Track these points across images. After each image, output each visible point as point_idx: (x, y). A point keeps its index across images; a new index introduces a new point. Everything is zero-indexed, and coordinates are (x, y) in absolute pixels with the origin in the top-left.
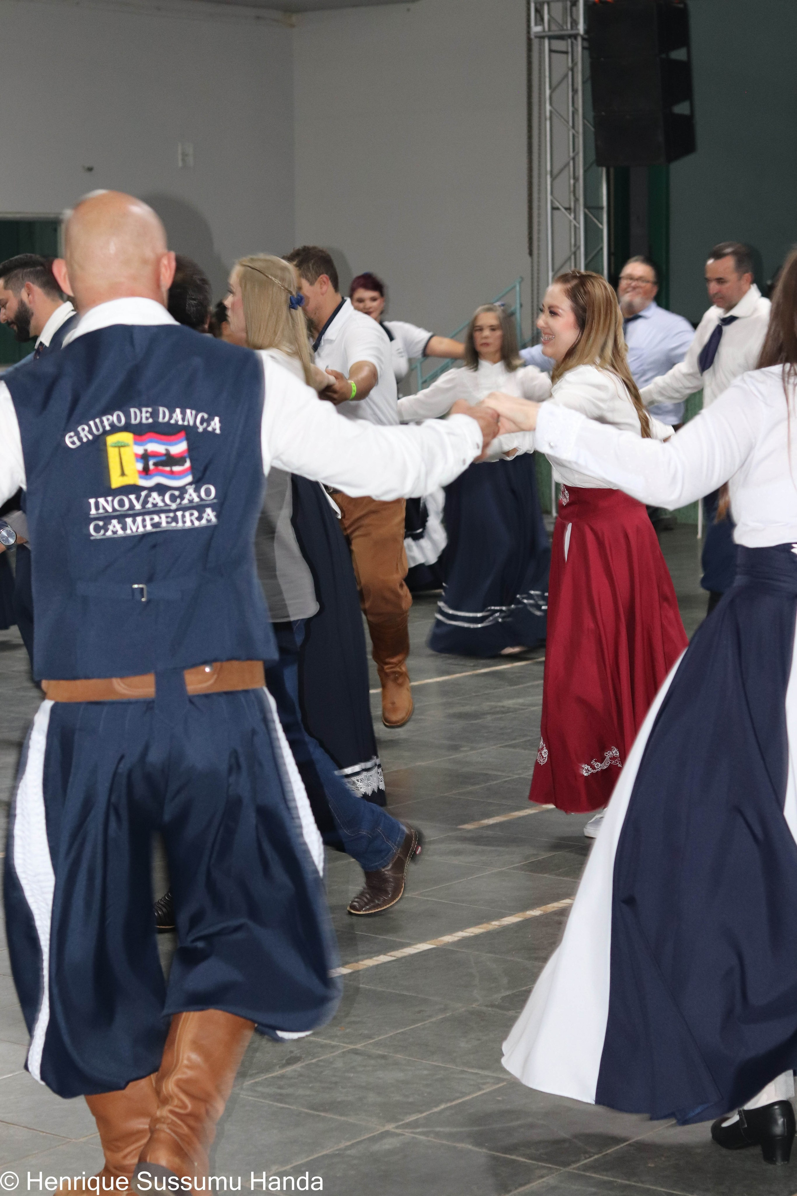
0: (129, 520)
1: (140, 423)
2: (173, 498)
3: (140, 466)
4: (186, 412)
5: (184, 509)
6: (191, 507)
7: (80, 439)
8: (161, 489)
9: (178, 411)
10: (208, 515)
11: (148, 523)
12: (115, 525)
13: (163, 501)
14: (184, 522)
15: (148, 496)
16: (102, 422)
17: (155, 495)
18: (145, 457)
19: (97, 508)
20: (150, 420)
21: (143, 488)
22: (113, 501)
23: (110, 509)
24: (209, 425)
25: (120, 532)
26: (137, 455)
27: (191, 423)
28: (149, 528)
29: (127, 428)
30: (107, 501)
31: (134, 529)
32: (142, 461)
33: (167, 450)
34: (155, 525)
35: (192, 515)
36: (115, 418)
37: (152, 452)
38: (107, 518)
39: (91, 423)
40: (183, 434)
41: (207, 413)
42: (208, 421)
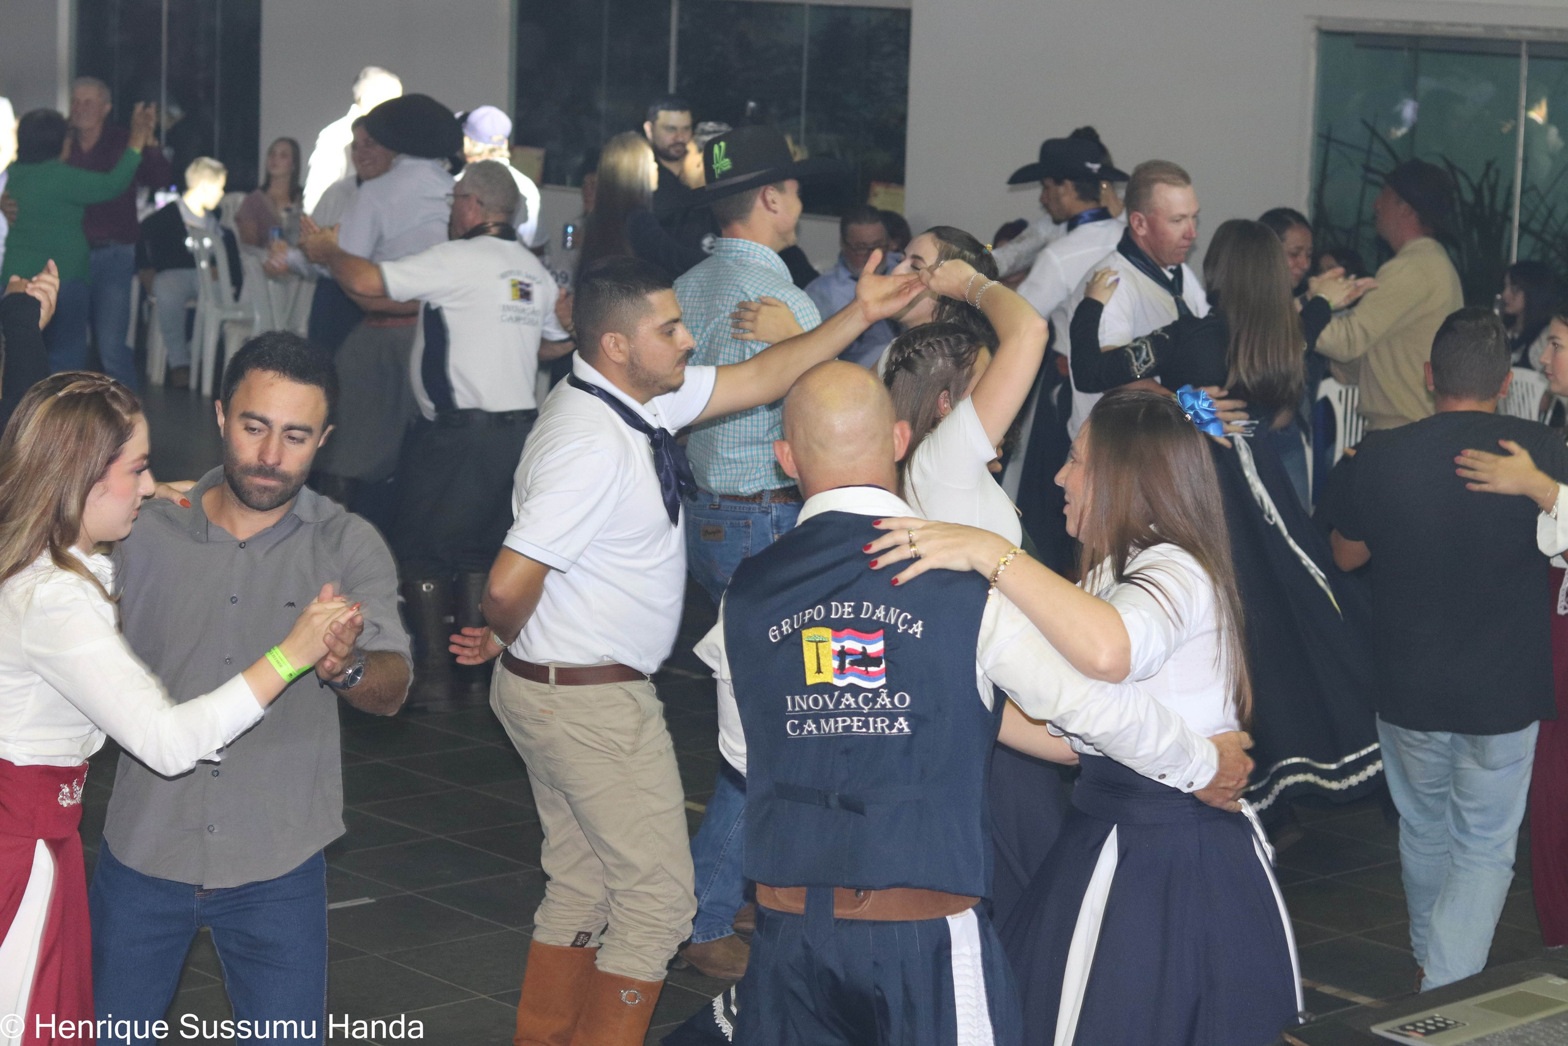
0: (823, 721)
1: (841, 617)
2: (866, 701)
3: (836, 664)
4: (890, 610)
5: (876, 715)
6: (883, 713)
7: (781, 633)
8: (855, 690)
9: (882, 607)
10: (901, 724)
11: (840, 725)
12: (810, 726)
13: (856, 702)
14: (875, 728)
15: (841, 696)
16: (804, 615)
17: (848, 695)
18: (842, 654)
19: (794, 706)
20: (852, 616)
21: (836, 688)
22: (808, 698)
23: (805, 707)
24: (911, 627)
25: (815, 732)
26: (834, 651)
27: (893, 622)
28: (840, 730)
29: (826, 623)
30: (802, 699)
31: (827, 730)
32: (838, 658)
33: (864, 648)
34: (848, 728)
35: (883, 722)
36: (817, 612)
37: (849, 649)
38: (803, 718)
39: (795, 616)
40: (881, 632)
41: (911, 614)
42: (910, 623)
